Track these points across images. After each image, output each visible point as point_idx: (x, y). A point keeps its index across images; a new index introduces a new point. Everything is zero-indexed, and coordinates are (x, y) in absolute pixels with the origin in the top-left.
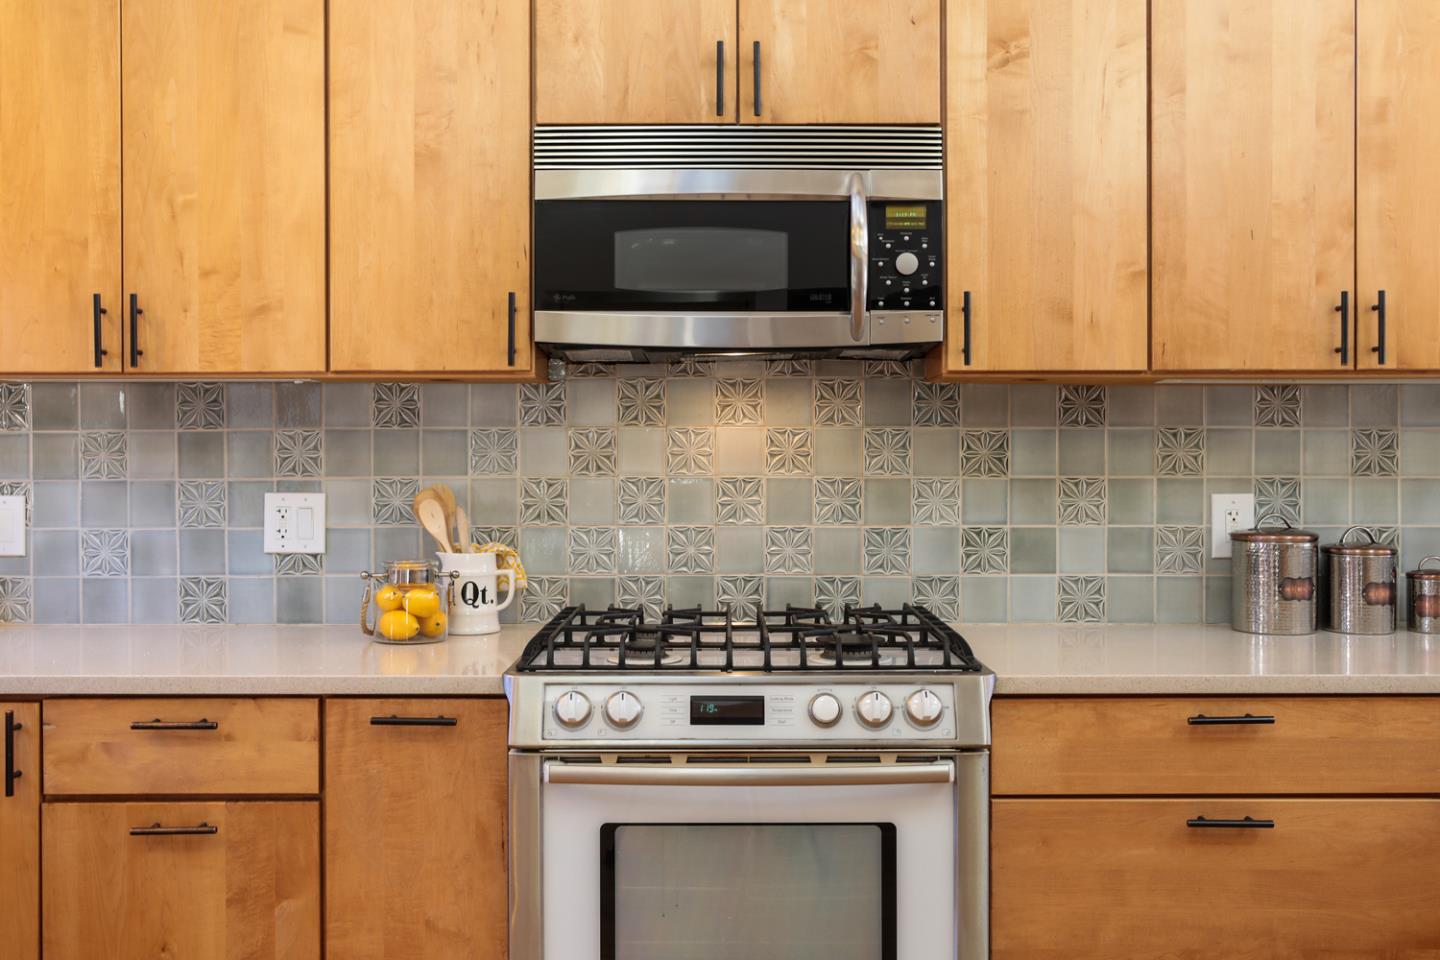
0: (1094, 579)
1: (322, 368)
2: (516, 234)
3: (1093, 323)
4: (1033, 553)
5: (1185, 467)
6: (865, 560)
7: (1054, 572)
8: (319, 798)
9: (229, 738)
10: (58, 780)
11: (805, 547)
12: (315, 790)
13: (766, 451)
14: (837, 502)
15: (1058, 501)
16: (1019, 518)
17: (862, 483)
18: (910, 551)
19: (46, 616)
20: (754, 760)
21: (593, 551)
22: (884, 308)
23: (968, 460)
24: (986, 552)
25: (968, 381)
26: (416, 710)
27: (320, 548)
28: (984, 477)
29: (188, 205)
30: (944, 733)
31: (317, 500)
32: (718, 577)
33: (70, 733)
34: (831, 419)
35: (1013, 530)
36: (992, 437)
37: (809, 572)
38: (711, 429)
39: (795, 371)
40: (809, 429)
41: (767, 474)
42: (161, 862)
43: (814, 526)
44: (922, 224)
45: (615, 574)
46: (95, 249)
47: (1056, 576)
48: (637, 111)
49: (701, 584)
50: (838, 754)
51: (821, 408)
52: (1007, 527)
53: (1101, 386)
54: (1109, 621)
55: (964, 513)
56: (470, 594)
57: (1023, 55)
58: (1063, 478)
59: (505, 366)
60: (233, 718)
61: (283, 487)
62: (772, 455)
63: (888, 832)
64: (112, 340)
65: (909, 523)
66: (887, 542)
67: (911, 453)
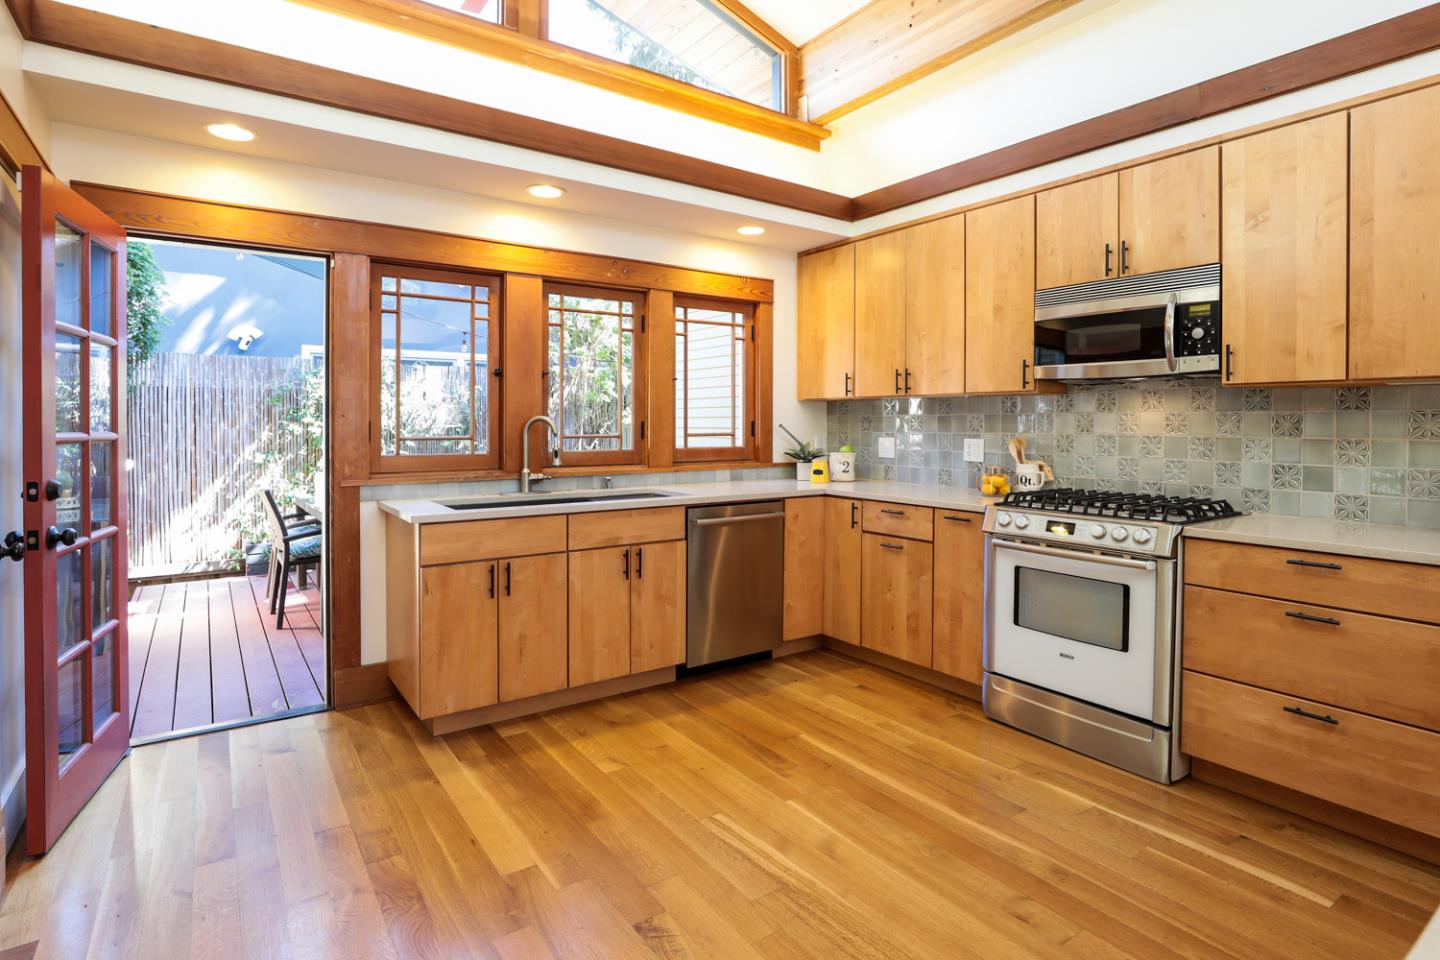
0: (1361, 497)
1: (962, 391)
2: (1029, 336)
3: (1309, 356)
4: (1319, 480)
5: (1432, 434)
6: (1216, 478)
7: (1332, 491)
8: (933, 543)
9: (908, 518)
10: (868, 526)
11: (1183, 470)
12: (931, 539)
13: (1164, 423)
14: (1201, 448)
15: (1335, 452)
16: (1309, 459)
17: (1214, 440)
18: (1241, 475)
19: (901, 479)
20: (1073, 550)
21: (1084, 467)
22: (1187, 355)
23: (1276, 429)
24: (1287, 478)
25: (1275, 387)
26: (961, 515)
27: (982, 461)
28: (1287, 438)
29: (924, 336)
30: (1149, 548)
31: (981, 442)
32: (1140, 482)
33: (872, 511)
34: (1199, 408)
35: (1304, 467)
36: (1292, 417)
37: (1186, 482)
38: (1138, 413)
39: (1180, 385)
40: (1187, 413)
41: (1164, 434)
42: (891, 556)
43: (1189, 460)
44: (1208, 313)
45: (1094, 477)
46: (898, 353)
47: (1334, 493)
48: (1075, 280)
49: (1133, 484)
50: (1105, 552)
51: (1193, 403)
52: (1301, 465)
53: (1367, 387)
54: (1371, 522)
55: (1274, 456)
56: (1024, 480)
57: (1266, 220)
58: (1339, 439)
59: (1022, 389)
60: (909, 511)
61: (970, 437)
62: (1168, 425)
63: (1126, 589)
64: (902, 384)
65: (1240, 460)
66: (1230, 469)
67: (1242, 424)
